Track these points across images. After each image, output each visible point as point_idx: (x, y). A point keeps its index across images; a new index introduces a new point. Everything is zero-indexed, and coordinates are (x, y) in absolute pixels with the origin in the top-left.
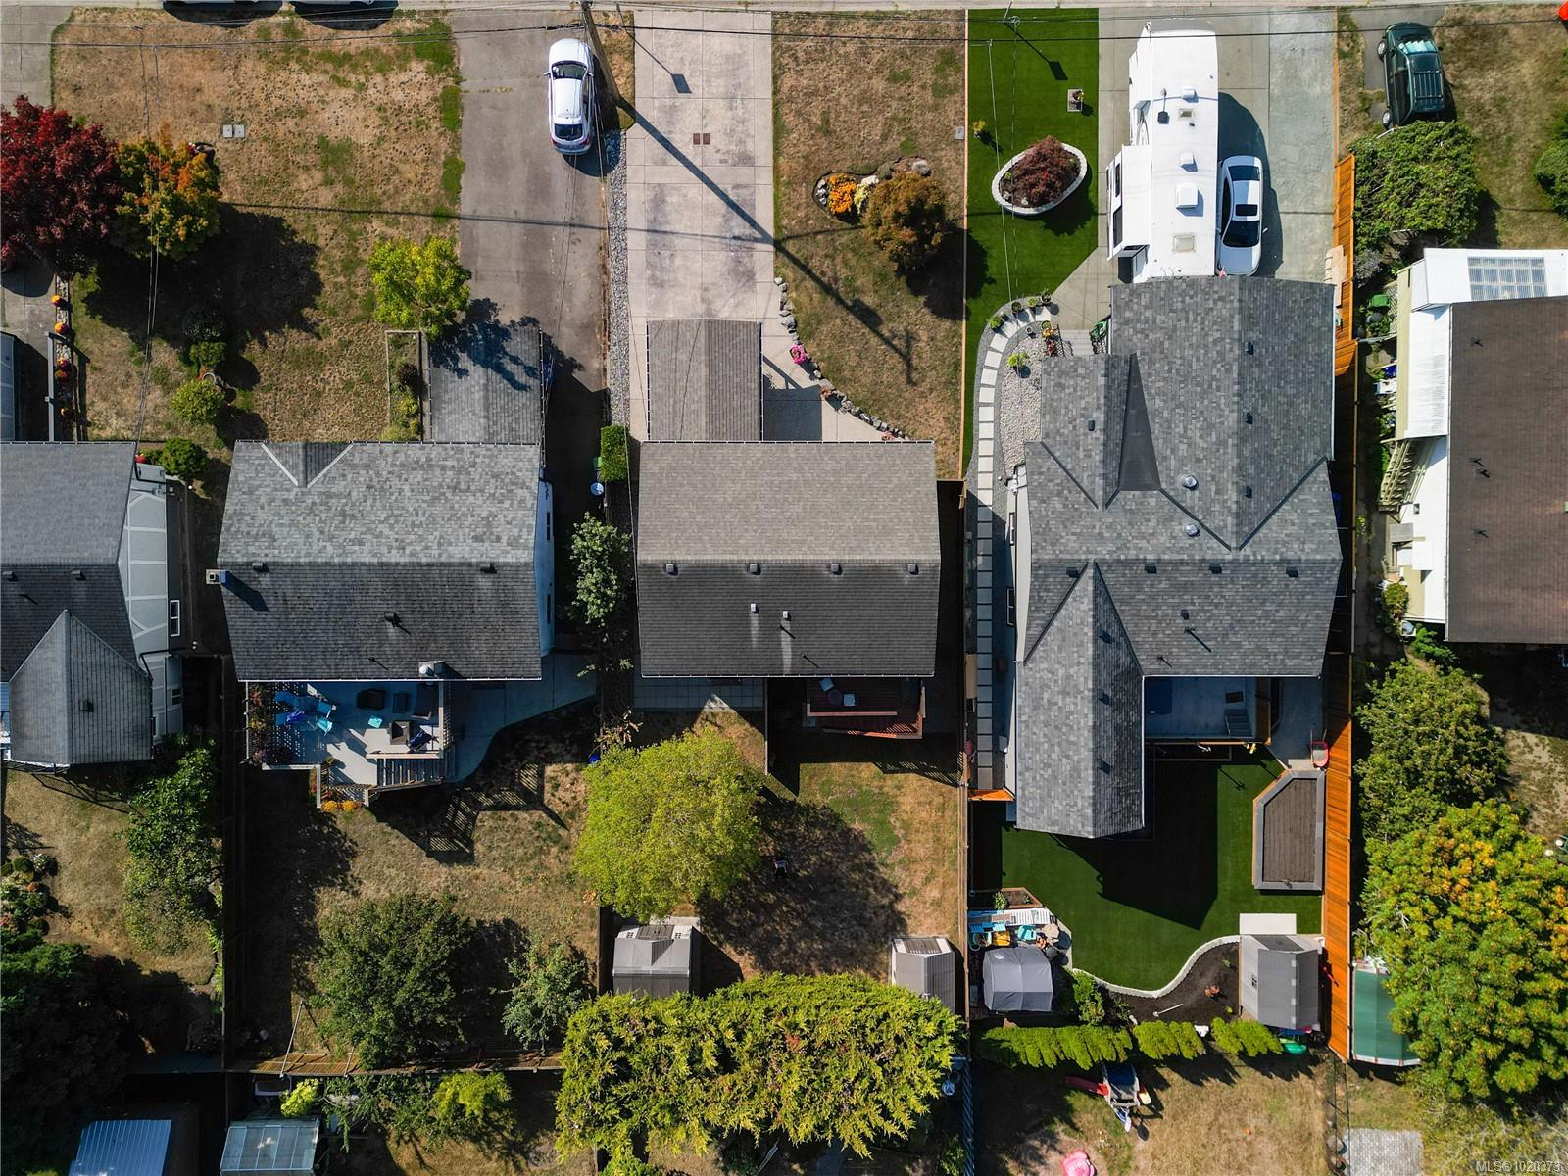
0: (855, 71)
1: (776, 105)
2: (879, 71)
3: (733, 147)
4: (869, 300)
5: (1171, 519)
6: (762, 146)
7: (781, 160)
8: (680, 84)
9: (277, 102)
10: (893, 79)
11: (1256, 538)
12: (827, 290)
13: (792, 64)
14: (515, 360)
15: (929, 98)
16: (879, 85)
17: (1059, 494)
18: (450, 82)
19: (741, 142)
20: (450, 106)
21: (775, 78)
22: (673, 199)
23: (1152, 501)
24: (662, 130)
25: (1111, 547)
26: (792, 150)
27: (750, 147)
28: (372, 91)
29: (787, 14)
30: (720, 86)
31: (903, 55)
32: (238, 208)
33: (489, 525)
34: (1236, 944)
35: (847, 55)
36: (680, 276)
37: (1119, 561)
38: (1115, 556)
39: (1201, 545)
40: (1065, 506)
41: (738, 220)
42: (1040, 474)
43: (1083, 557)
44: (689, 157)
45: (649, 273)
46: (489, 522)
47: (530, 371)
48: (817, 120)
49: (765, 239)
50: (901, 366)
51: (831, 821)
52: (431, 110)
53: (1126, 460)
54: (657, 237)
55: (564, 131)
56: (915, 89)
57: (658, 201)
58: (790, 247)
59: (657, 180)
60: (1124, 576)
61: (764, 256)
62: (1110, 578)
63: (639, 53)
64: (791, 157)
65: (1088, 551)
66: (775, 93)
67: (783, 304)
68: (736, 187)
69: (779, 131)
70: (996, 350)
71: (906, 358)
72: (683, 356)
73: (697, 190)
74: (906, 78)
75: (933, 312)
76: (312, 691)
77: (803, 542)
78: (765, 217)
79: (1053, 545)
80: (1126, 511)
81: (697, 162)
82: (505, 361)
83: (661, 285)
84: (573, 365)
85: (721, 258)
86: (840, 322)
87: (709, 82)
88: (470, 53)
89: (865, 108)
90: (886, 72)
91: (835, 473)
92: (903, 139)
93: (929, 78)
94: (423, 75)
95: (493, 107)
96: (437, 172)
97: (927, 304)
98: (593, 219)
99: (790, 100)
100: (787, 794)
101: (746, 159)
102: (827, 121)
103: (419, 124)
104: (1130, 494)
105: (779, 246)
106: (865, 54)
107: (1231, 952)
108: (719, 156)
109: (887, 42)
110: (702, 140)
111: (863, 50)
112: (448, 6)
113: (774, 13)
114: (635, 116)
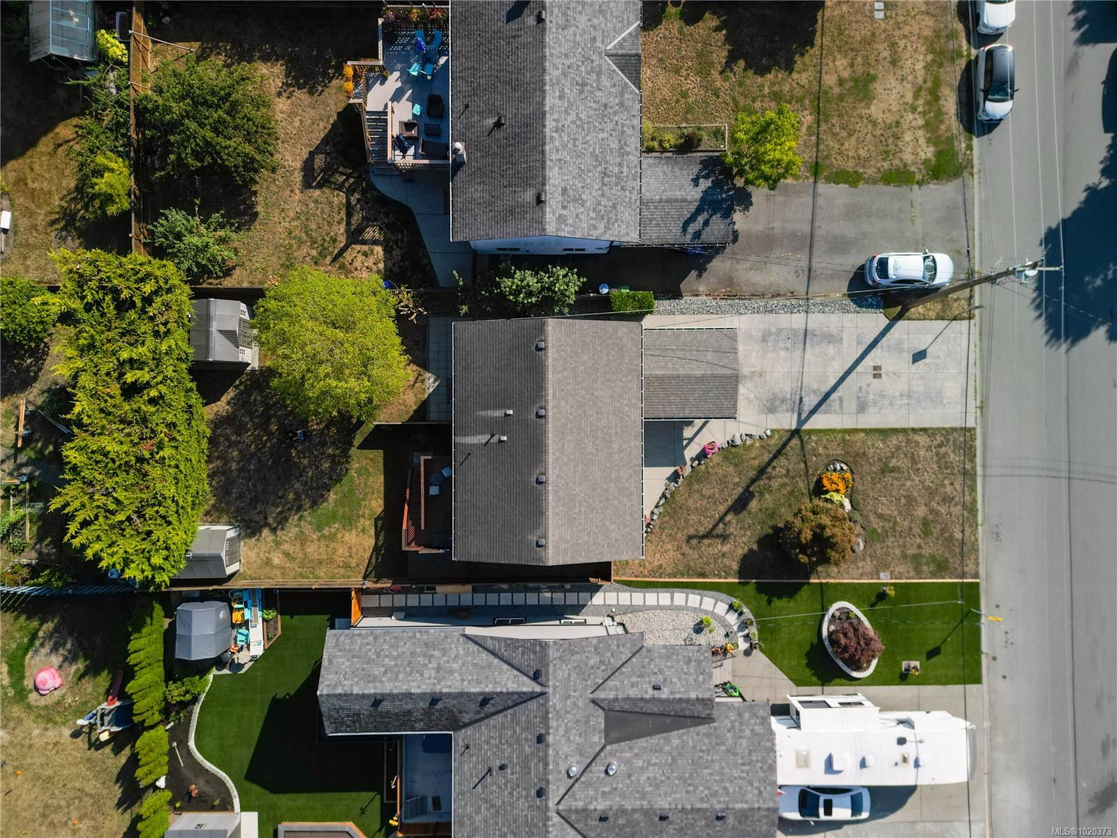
0: (932, 493)
1: (904, 431)
2: (932, 511)
3: (871, 397)
4: (754, 505)
5: (581, 755)
6: (872, 420)
7: (863, 435)
8: (919, 356)
9: (902, 43)
10: (925, 523)
11: (566, 825)
12: (762, 471)
13: (935, 443)
14: (706, 223)
15: (912, 551)
16: (921, 511)
17: (602, 662)
18: (918, 177)
19: (875, 403)
20: (900, 177)
21: (924, 430)
22: (831, 350)
23: (596, 739)
24: (884, 341)
25: (559, 706)
26: (869, 443)
27: (872, 410)
28: (911, 116)
29: (973, 439)
30: (918, 386)
31: (944, 530)
32: (820, 14)
33: (575, 200)
34: (233, 809)
35: (944, 486)
36: (770, 355)
37: (547, 712)
38: (551, 710)
39: (560, 780)
40: (592, 667)
41: (815, 401)
42: (618, 646)
43: (551, 683)
44: (863, 363)
45: (774, 330)
46: (578, 200)
47: (697, 235)
48: (893, 463)
49: (801, 422)
50: (702, 530)
51: (336, 475)
52: (897, 162)
53: (629, 716)
54: (801, 337)
55: (883, 264)
56: (918, 540)
57: (830, 338)
58: (795, 442)
59: (845, 337)
60: (535, 717)
61: (788, 421)
62: (533, 705)
63: (942, 324)
64: (864, 443)
65: (555, 687)
66: (913, 430)
67: (750, 436)
68: (841, 399)
69: (885, 433)
70: (715, 606)
71: (708, 535)
72: (710, 356)
73: (838, 369)
74: (926, 533)
75: (745, 556)
76: (442, 60)
77: (562, 453)
78: (817, 422)
79: (561, 658)
80: (588, 717)
81: (859, 369)
82: (705, 215)
83: (764, 340)
84: (701, 270)
85: (785, 386)
86: (737, 483)
87: (922, 378)
88: (940, 193)
89: (903, 501)
90: (930, 517)
91: (618, 479)
92: (879, 530)
93: (926, 551)
94: (923, 156)
95: (900, 210)
96: (850, 166)
97: (751, 551)
98: (815, 287)
99: (908, 442)
100: (358, 440)
101: (862, 407)
102: (892, 471)
103: (887, 152)
104: (602, 720)
105: (795, 433)
106: (944, 500)
107: (226, 806)
108: (864, 386)
109: (954, 518)
110: (877, 372)
111: (948, 500)
112: (976, 176)
113: (974, 429)
114: (894, 320)
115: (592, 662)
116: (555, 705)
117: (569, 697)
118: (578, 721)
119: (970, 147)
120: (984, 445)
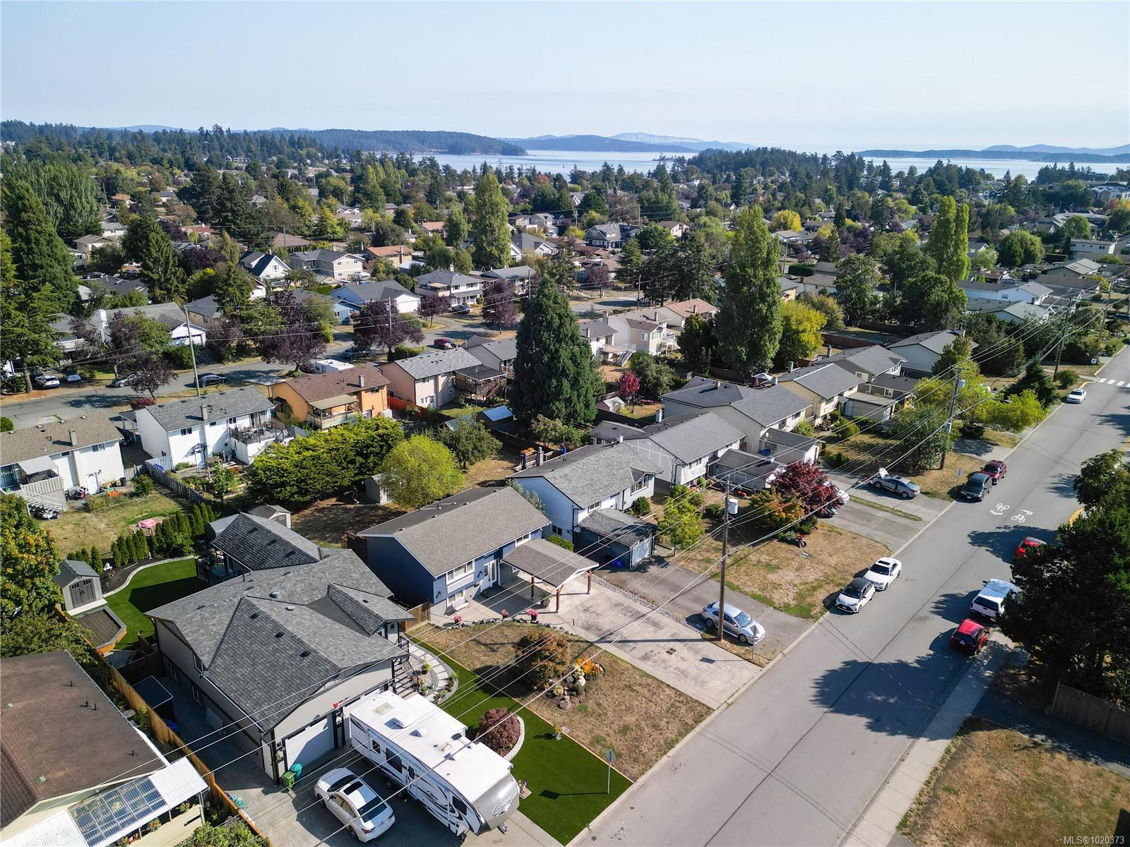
0: (649, 717)
1: (662, 682)
2: (638, 725)
3: (656, 658)
5: (289, 596)
6: (646, 667)
8: (708, 661)
9: (808, 568)
10: (627, 728)
13: (677, 699)
15: (600, 733)
16: (630, 719)
18: (777, 606)
19: (655, 661)
20: (764, 600)
21: (676, 690)
22: (651, 628)
26: (631, 672)
27: (650, 663)
28: (791, 587)
30: (693, 672)
31: (636, 740)
32: (767, 542)
35: (661, 719)
36: (613, 612)
39: (265, 591)
41: (618, 639)
44: (666, 643)
45: (626, 605)
49: (598, 641)
52: (767, 595)
53: (334, 605)
54: (638, 616)
56: (611, 732)
57: (657, 625)
58: (585, 645)
59: (666, 628)
61: (592, 637)
64: (628, 670)
66: (668, 686)
67: (561, 629)
68: (635, 648)
69: (646, 675)
70: (442, 672)
73: (648, 637)
74: (622, 733)
78: (608, 647)
81: (661, 644)
87: (699, 669)
88: (787, 618)
89: (623, 707)
90: (634, 727)
92: (590, 710)
93: (611, 740)
94: (786, 601)
97: (497, 667)
99: (658, 687)
101: (645, 658)
102: (633, 691)
103: (764, 589)
104: (320, 596)
105: (591, 644)
106: (653, 726)
108: (656, 652)
109: (651, 739)
110: (671, 651)
111: (656, 727)
112: (816, 624)
113: (714, 710)
114: (704, 639)
115: (353, 575)
116: (314, 568)
117: (324, 573)
118: (311, 584)
119: (822, 614)
120: (713, 721)
